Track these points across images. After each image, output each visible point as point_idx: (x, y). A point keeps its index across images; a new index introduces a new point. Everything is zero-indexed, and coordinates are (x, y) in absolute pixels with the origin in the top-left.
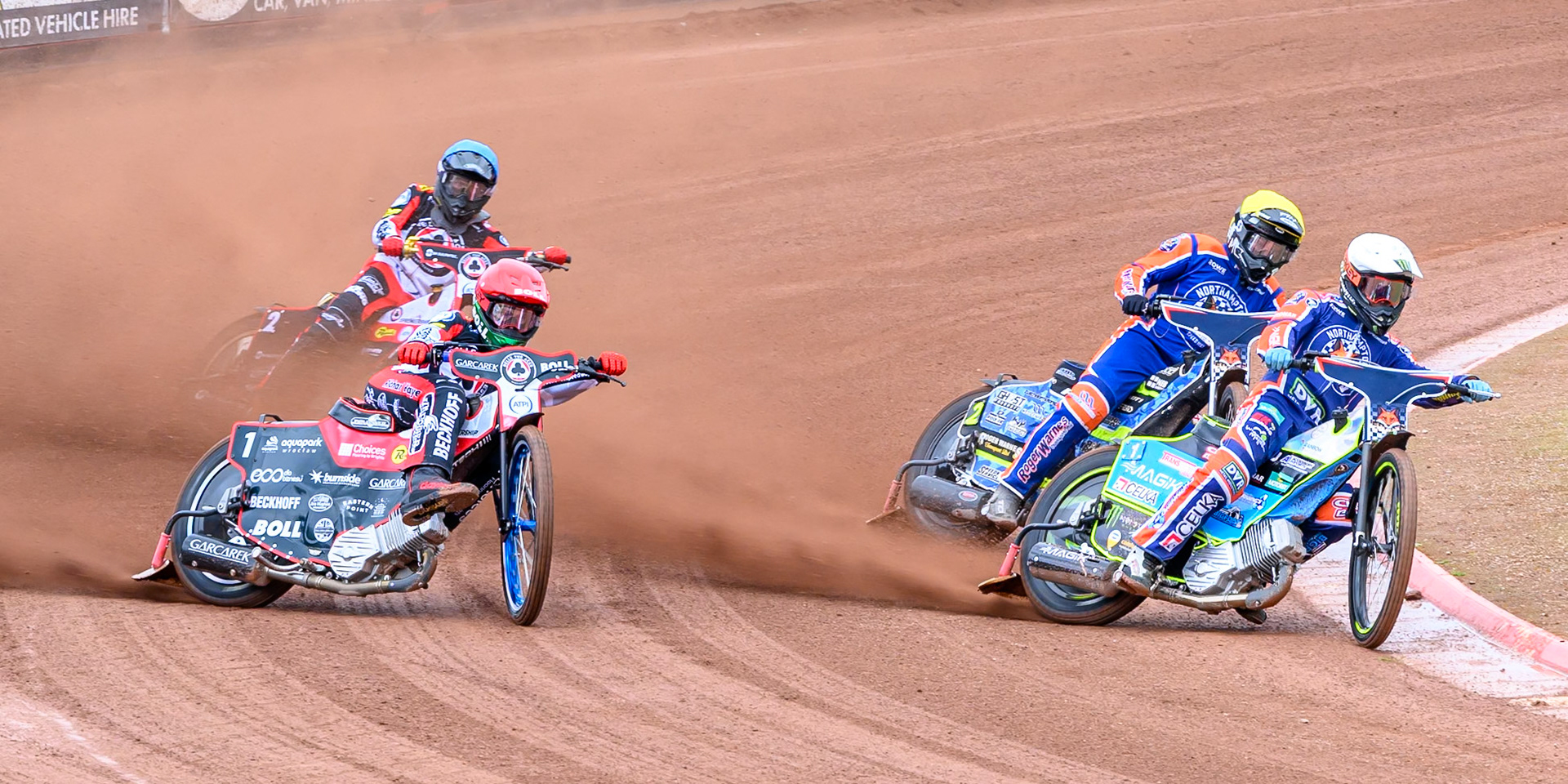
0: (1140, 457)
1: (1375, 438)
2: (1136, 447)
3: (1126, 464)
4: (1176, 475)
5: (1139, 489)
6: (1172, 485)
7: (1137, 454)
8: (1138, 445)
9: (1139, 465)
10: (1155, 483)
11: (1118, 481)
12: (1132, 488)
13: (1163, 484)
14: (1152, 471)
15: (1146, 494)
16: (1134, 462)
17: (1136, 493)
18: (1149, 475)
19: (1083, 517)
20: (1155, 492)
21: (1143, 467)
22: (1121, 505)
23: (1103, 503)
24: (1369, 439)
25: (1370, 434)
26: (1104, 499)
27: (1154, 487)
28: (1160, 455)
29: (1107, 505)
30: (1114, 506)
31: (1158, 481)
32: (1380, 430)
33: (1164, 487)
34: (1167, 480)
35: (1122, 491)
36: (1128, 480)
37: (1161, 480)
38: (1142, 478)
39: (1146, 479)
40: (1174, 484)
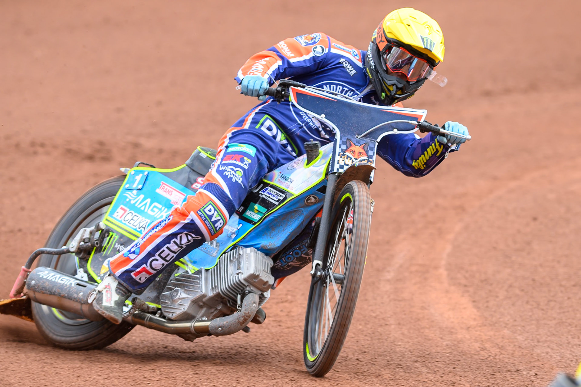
0: (140, 186)
1: (341, 171)
2: (139, 178)
3: (128, 194)
4: (168, 204)
5: (135, 218)
6: (163, 213)
7: (138, 184)
8: (141, 175)
9: (138, 195)
10: (150, 212)
12: (129, 217)
14: (149, 200)
15: (140, 223)
16: (135, 192)
18: (146, 204)
19: (82, 243)
21: (142, 197)
22: (118, 233)
23: (101, 232)
26: (102, 228)
27: (149, 216)
28: (157, 185)
29: (105, 233)
30: (111, 234)
31: (152, 210)
32: (347, 163)
33: (155, 216)
34: (160, 209)
35: (120, 219)
36: (128, 210)
37: (155, 209)
38: (139, 207)
39: (142, 208)
40: (166, 212)
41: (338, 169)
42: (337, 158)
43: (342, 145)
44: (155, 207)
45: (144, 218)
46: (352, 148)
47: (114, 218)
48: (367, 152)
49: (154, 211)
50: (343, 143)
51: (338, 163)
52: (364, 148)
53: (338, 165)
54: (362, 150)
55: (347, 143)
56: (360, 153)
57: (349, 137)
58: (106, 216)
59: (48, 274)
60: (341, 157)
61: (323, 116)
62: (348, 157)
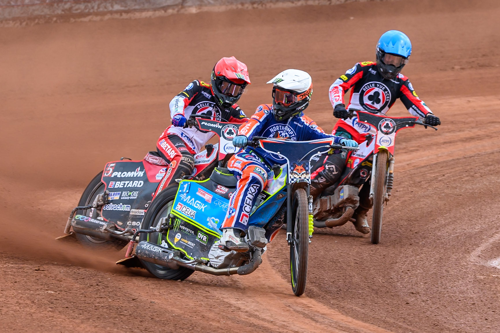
0: (188, 191)
2: (185, 186)
3: (182, 196)
4: (204, 202)
5: (188, 210)
6: (202, 207)
7: (186, 189)
9: (187, 196)
10: (195, 206)
11: (178, 205)
12: (184, 209)
13: (198, 207)
14: (193, 199)
15: (191, 213)
17: (186, 212)
18: (192, 202)
19: (162, 226)
20: (194, 211)
21: (189, 197)
22: (180, 220)
23: (172, 218)
24: (289, 182)
25: (290, 180)
26: (171, 216)
28: (197, 191)
30: (176, 219)
31: (196, 205)
32: (295, 177)
33: (198, 208)
34: (200, 204)
35: (180, 211)
36: (183, 205)
37: (197, 204)
38: (189, 203)
39: (191, 204)
40: (203, 206)
41: (291, 181)
42: (290, 175)
43: (291, 167)
44: (197, 203)
45: (192, 210)
46: (297, 168)
47: (176, 210)
48: (305, 168)
49: (197, 206)
50: (291, 166)
51: (290, 178)
52: (303, 166)
53: (291, 179)
54: (303, 168)
55: (293, 166)
56: (301, 170)
57: (295, 162)
58: (173, 209)
59: (147, 245)
60: (291, 174)
61: (279, 153)
62: (295, 173)
